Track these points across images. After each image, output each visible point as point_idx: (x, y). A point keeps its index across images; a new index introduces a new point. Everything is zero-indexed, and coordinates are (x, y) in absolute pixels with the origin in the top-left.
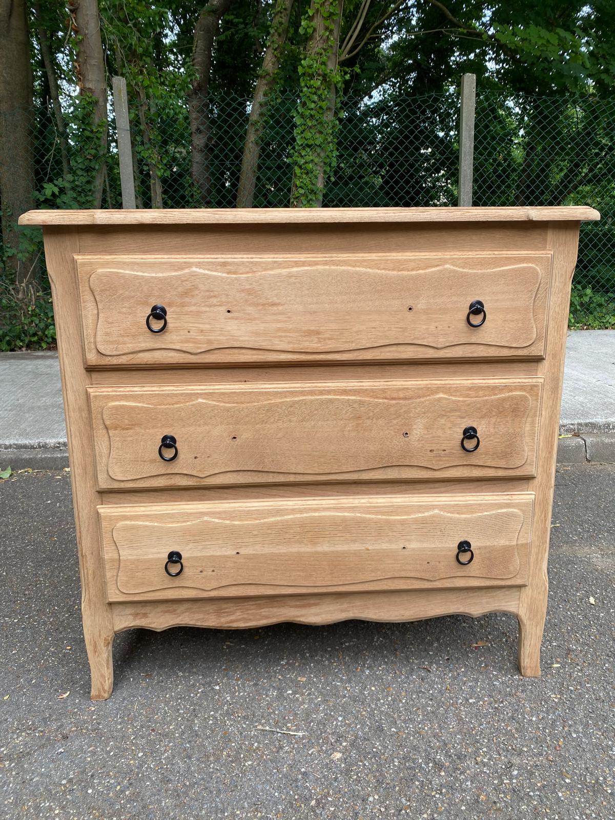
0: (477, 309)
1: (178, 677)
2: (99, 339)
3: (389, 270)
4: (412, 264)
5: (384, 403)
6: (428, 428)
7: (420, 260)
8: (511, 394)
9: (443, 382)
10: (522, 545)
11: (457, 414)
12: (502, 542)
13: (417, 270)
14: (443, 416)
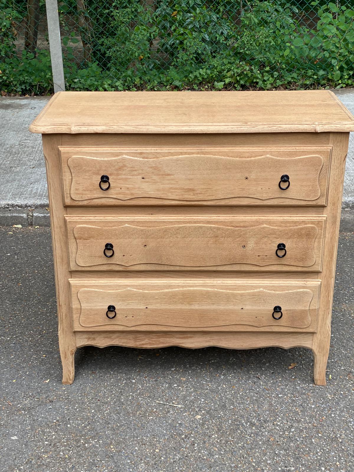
0: (285, 179)
1: (111, 374)
2: (72, 192)
3: (234, 157)
4: (247, 155)
5: (231, 229)
6: (256, 243)
7: (253, 152)
8: (305, 226)
9: (266, 218)
10: (313, 310)
11: (274, 236)
12: (299, 307)
13: (250, 158)
14: (266, 237)
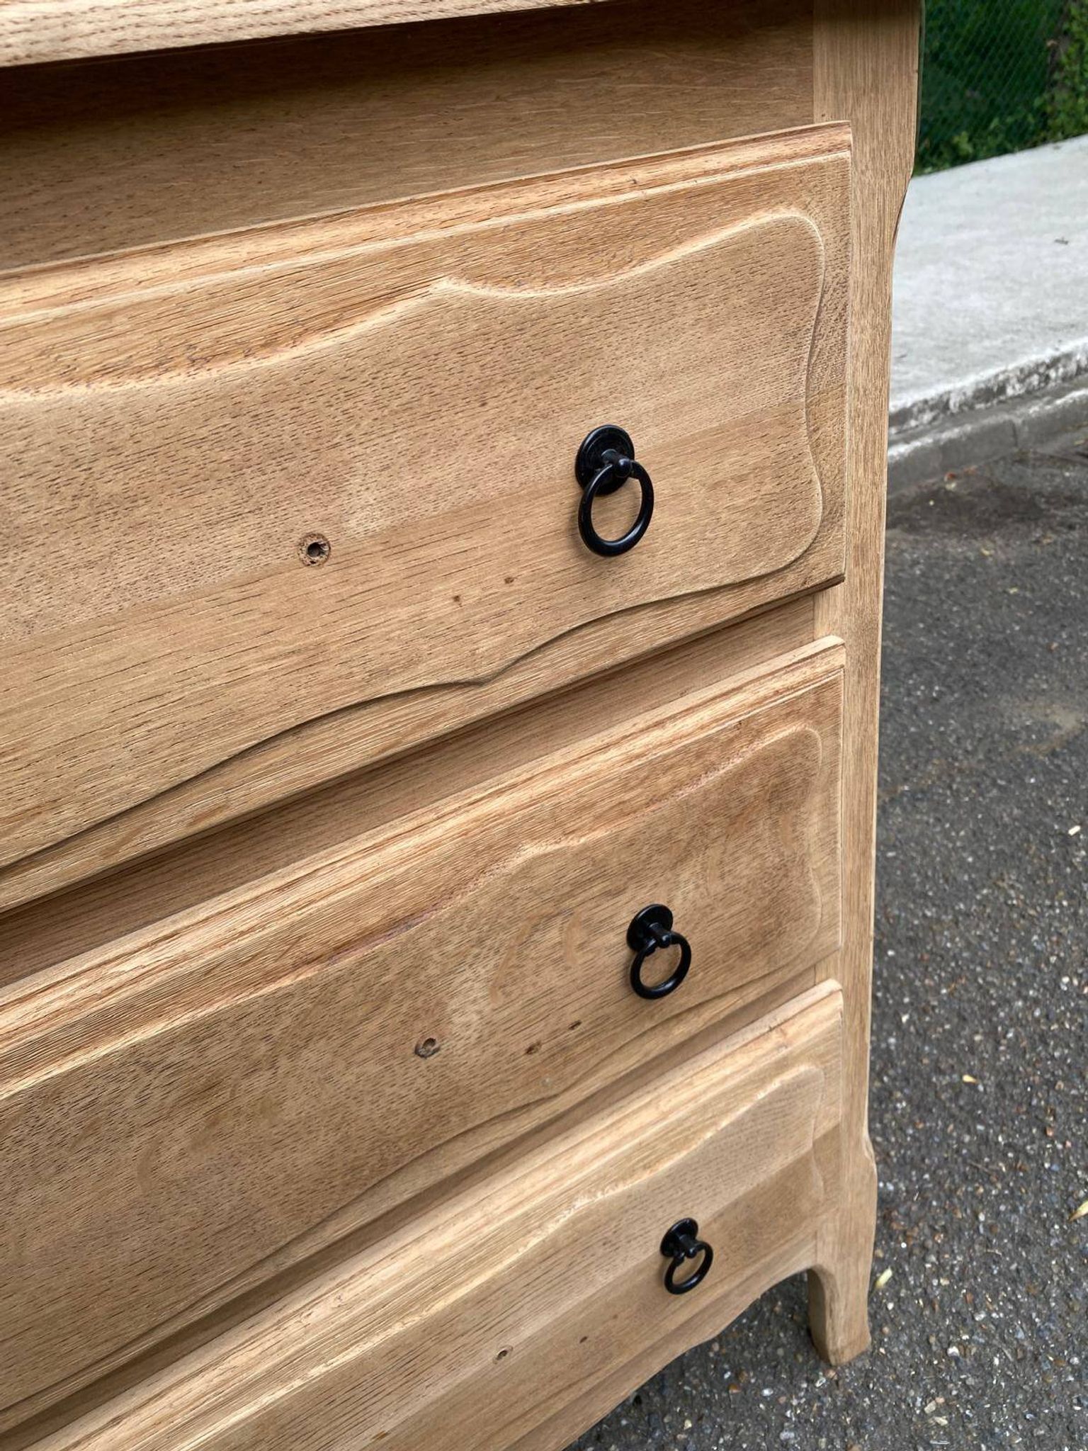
3: (140, 372)
4: (260, 313)
5: (305, 986)
6: (497, 986)
7: (295, 278)
8: (759, 746)
9: (522, 796)
10: (824, 1136)
11: (597, 889)
13: (295, 340)
14: (550, 917)
